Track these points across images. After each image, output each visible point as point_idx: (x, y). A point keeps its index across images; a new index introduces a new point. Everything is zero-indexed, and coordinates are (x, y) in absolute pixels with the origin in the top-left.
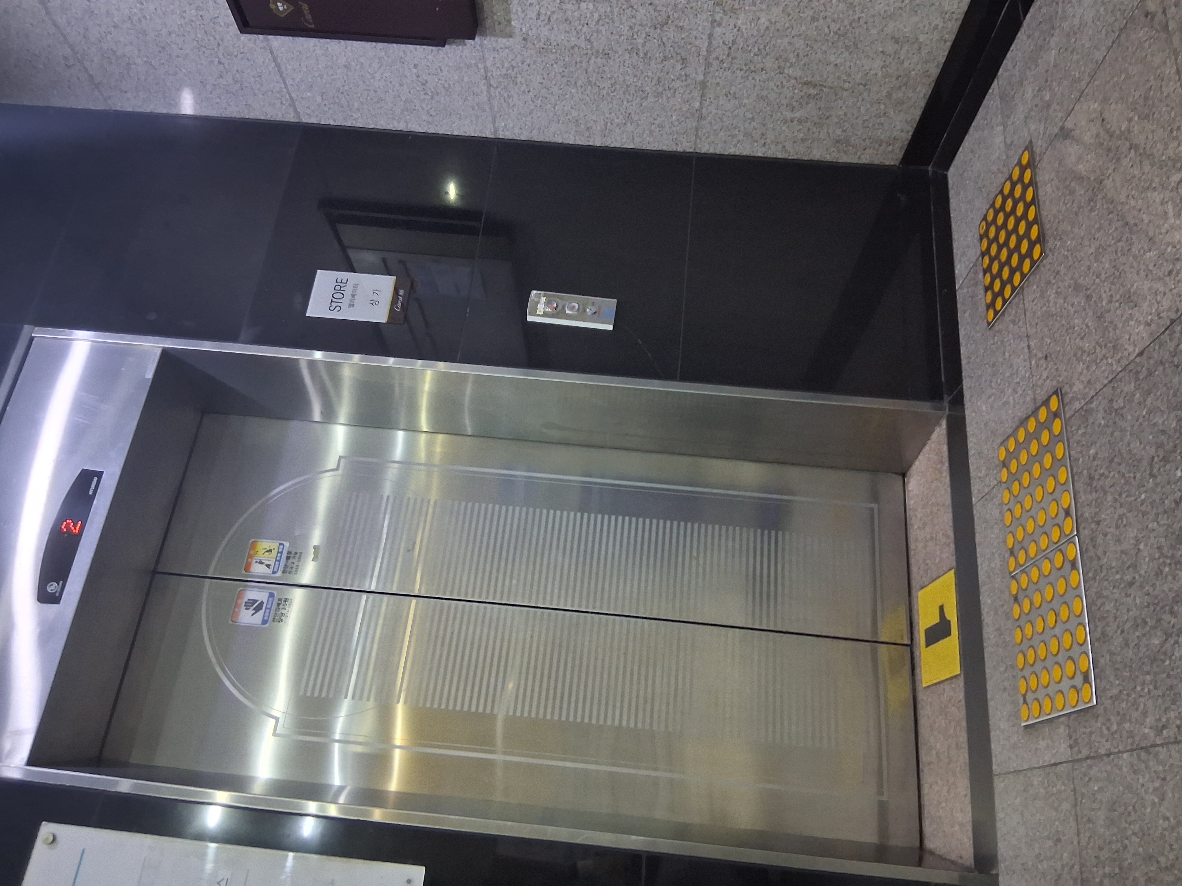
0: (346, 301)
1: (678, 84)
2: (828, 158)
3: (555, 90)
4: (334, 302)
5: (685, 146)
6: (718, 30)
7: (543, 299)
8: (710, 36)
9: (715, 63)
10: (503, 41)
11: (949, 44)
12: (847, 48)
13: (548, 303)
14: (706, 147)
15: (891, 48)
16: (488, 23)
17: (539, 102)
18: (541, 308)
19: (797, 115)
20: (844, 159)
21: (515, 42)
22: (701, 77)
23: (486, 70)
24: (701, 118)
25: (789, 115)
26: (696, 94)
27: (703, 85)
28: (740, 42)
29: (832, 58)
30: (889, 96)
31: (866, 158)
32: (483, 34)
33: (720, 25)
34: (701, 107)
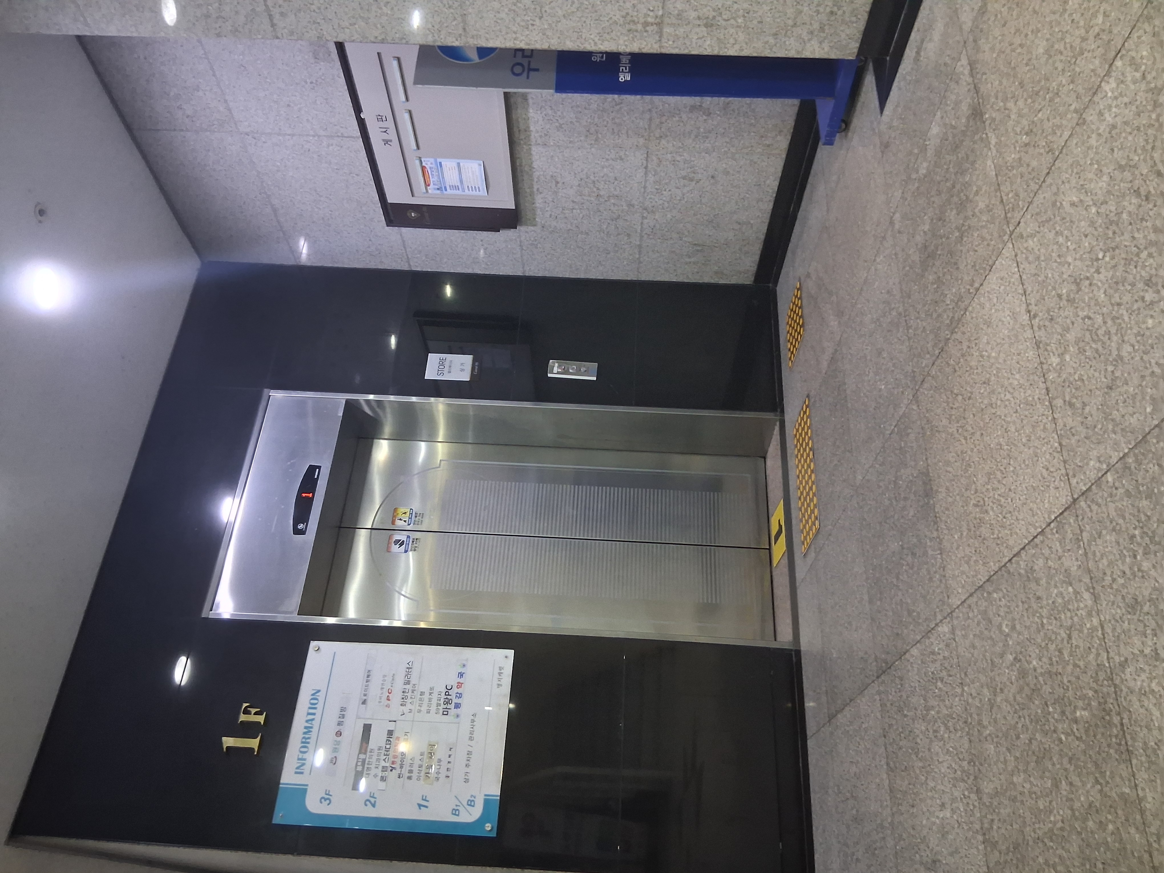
0: (446, 369)
1: (626, 246)
2: (712, 281)
3: (558, 250)
4: (440, 372)
5: (631, 276)
6: (645, 221)
7: (557, 365)
8: (642, 223)
9: (646, 236)
10: (532, 228)
11: (767, 224)
12: (714, 227)
13: (559, 367)
14: (643, 278)
15: (737, 227)
16: (523, 219)
17: (549, 257)
18: (555, 370)
19: (692, 260)
20: (722, 282)
21: (538, 229)
22: (638, 243)
23: (521, 242)
24: (640, 262)
25: (688, 260)
26: (636, 251)
27: (640, 246)
28: (658, 226)
29: (707, 232)
30: (740, 250)
31: (734, 281)
32: (521, 225)
33: (646, 218)
34: (640, 258)
